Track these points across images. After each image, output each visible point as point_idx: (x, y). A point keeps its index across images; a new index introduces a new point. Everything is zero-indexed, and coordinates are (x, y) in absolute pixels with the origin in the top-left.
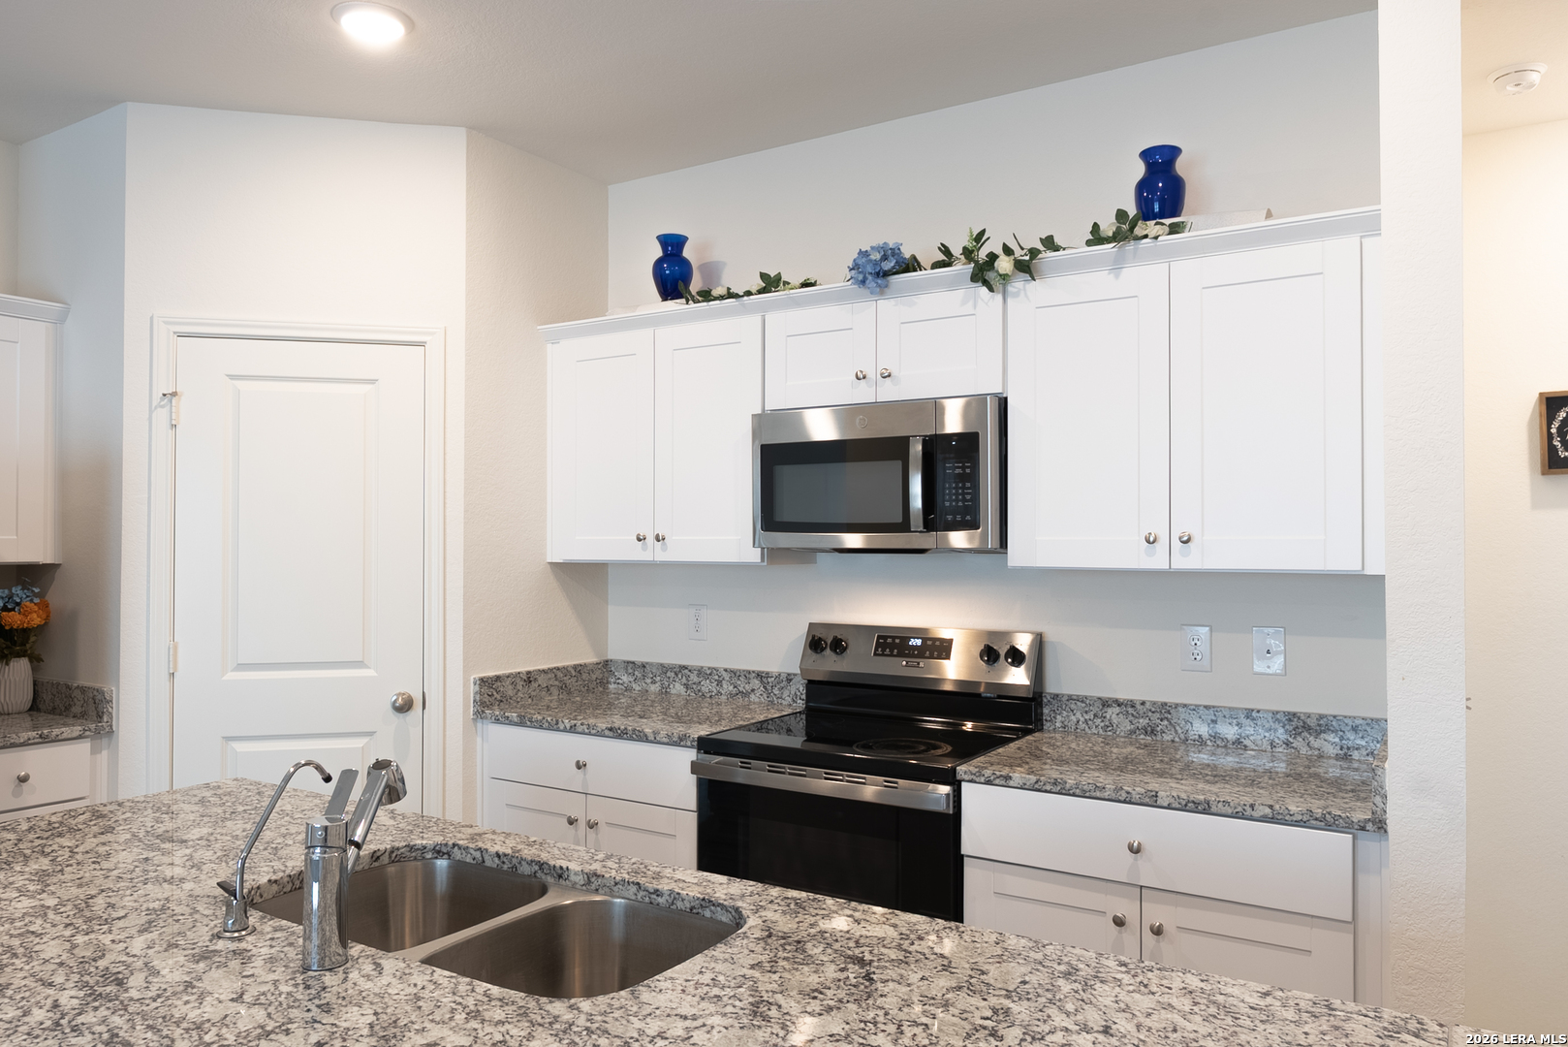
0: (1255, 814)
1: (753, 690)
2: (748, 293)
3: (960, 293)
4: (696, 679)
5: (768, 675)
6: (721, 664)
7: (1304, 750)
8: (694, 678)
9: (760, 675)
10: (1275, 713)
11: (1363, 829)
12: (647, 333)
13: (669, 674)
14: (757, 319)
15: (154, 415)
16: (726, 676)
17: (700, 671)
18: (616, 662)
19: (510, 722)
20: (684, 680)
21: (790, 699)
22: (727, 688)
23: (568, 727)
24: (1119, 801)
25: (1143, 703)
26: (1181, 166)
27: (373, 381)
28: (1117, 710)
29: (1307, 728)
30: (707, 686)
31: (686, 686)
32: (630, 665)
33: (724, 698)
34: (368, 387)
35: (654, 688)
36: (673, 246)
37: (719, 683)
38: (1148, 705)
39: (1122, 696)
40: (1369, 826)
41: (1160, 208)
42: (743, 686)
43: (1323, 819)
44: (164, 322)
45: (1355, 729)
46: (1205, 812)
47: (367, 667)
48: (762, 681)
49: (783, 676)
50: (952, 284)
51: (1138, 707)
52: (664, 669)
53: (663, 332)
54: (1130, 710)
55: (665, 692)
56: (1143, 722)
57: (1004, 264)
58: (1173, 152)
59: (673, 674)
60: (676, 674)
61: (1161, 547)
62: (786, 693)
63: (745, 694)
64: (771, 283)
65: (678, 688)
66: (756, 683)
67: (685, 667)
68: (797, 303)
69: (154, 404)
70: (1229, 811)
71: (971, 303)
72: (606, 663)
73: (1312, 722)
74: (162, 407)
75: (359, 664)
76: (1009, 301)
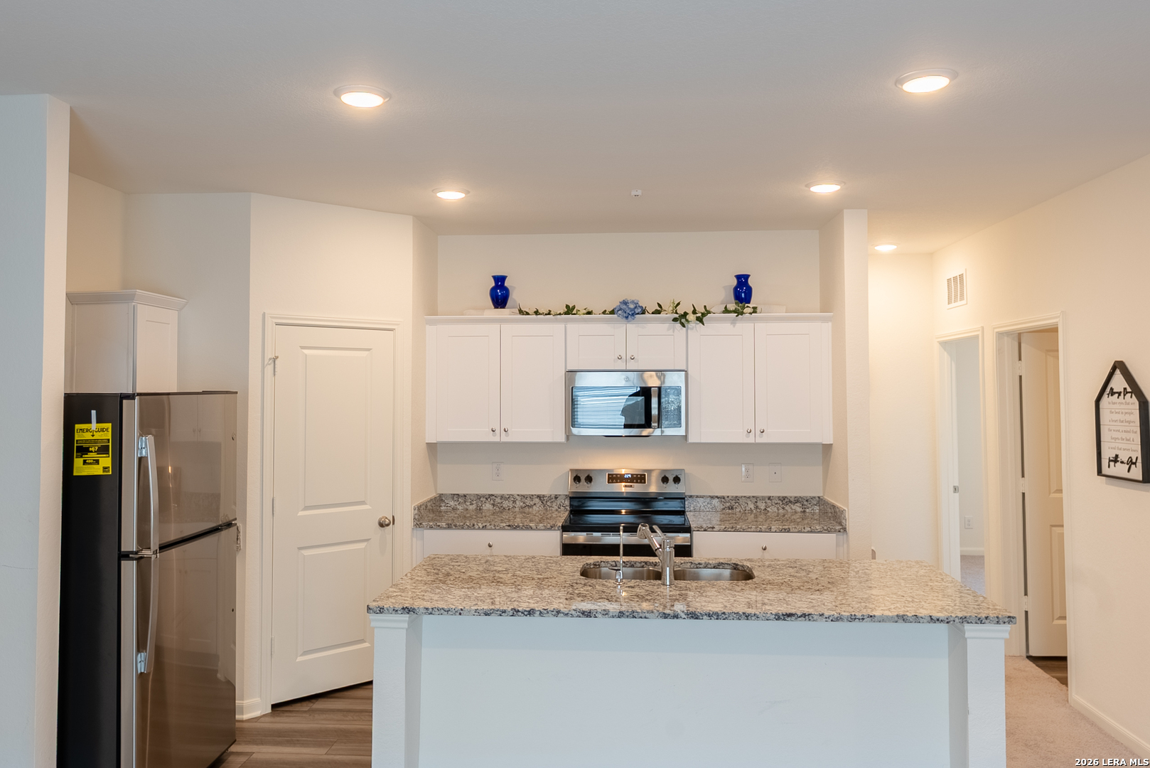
0: (805, 531)
1: (535, 504)
2: (560, 314)
3: (666, 325)
4: (499, 501)
5: (544, 496)
6: (515, 492)
7: (789, 510)
8: (498, 500)
9: (539, 497)
10: (779, 497)
11: (839, 531)
12: (497, 326)
13: (482, 499)
14: (562, 326)
15: (266, 369)
16: (519, 498)
17: (502, 497)
18: (446, 495)
19: (440, 527)
20: (492, 502)
21: (557, 507)
22: (519, 504)
23: (481, 527)
24: (757, 532)
25: (728, 497)
26: (750, 282)
27: (369, 350)
28: (717, 500)
29: (790, 502)
30: (506, 504)
31: (494, 505)
32: (455, 496)
33: (517, 509)
34: (367, 352)
35: (474, 507)
36: (500, 281)
37: (514, 502)
38: (730, 498)
39: (719, 495)
40: (842, 530)
41: (745, 295)
42: (528, 502)
43: (827, 530)
44: (271, 317)
45: (807, 501)
46: (788, 532)
47: (366, 504)
48: (540, 499)
49: (553, 496)
50: (663, 321)
51: (726, 498)
52: (479, 497)
53: (505, 327)
54: (723, 500)
55: (479, 509)
56: (728, 504)
57: (691, 317)
58: (747, 277)
59: (484, 499)
60: (487, 499)
61: (752, 434)
62: (554, 504)
63: (530, 507)
64: (569, 310)
65: (487, 506)
66: (537, 500)
67: (493, 495)
68: (585, 321)
69: (266, 363)
70: (796, 530)
71: (672, 330)
72: (441, 495)
73: (792, 500)
74: (270, 364)
75: (363, 503)
76: (689, 331)
